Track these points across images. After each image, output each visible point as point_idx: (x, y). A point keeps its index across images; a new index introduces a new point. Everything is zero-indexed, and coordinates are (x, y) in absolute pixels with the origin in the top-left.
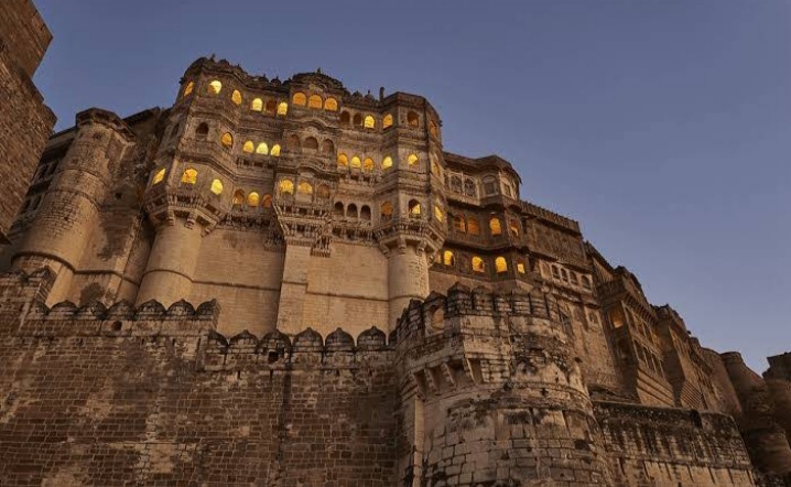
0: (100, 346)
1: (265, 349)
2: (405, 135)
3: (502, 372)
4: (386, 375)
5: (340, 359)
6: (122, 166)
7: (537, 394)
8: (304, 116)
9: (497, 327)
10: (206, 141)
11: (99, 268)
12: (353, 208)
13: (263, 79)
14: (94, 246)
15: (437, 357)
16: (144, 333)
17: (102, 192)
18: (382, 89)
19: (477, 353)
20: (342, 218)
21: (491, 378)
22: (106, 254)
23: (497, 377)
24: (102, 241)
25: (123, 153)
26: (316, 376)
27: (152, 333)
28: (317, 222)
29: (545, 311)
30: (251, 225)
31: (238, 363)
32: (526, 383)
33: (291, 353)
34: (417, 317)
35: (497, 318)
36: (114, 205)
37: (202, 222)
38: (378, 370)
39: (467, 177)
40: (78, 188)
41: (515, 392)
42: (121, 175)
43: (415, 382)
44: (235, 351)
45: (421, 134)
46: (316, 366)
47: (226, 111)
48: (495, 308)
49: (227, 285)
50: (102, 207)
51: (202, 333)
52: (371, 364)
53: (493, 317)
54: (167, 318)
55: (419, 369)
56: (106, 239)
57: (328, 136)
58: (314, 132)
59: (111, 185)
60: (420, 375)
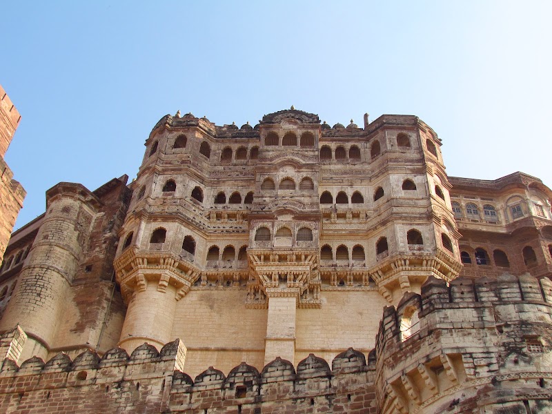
0: (66, 397)
1: (232, 384)
2: (396, 160)
3: (489, 365)
4: (367, 398)
5: (314, 386)
6: (91, 238)
7: (533, 384)
8: (278, 156)
9: (481, 318)
10: (174, 198)
11: (72, 344)
12: (342, 250)
13: (232, 127)
14: (67, 321)
15: (413, 361)
16: (109, 380)
17: (72, 266)
18: (366, 116)
19: (458, 348)
20: (330, 263)
21: (475, 373)
22: (80, 328)
23: (483, 372)
24: (75, 315)
25: (92, 224)
26: (288, 406)
27: (117, 380)
28: (300, 268)
29: (540, 296)
30: (228, 283)
31: (204, 401)
32: (518, 374)
33: (260, 385)
34: (392, 323)
35: (479, 308)
36: (85, 279)
37: (174, 284)
38: (357, 393)
39: (486, 202)
40: (49, 263)
41: (505, 386)
42: (91, 247)
43: (393, 395)
44: (201, 389)
45: (416, 156)
46: (288, 396)
47: (193, 165)
48: (477, 299)
49: (207, 350)
50: (74, 282)
51: (167, 374)
52: (348, 388)
53: (475, 308)
54: (131, 362)
55: (395, 378)
56: (78, 314)
57: (305, 173)
58: (289, 172)
59: (82, 258)
60: (398, 385)
